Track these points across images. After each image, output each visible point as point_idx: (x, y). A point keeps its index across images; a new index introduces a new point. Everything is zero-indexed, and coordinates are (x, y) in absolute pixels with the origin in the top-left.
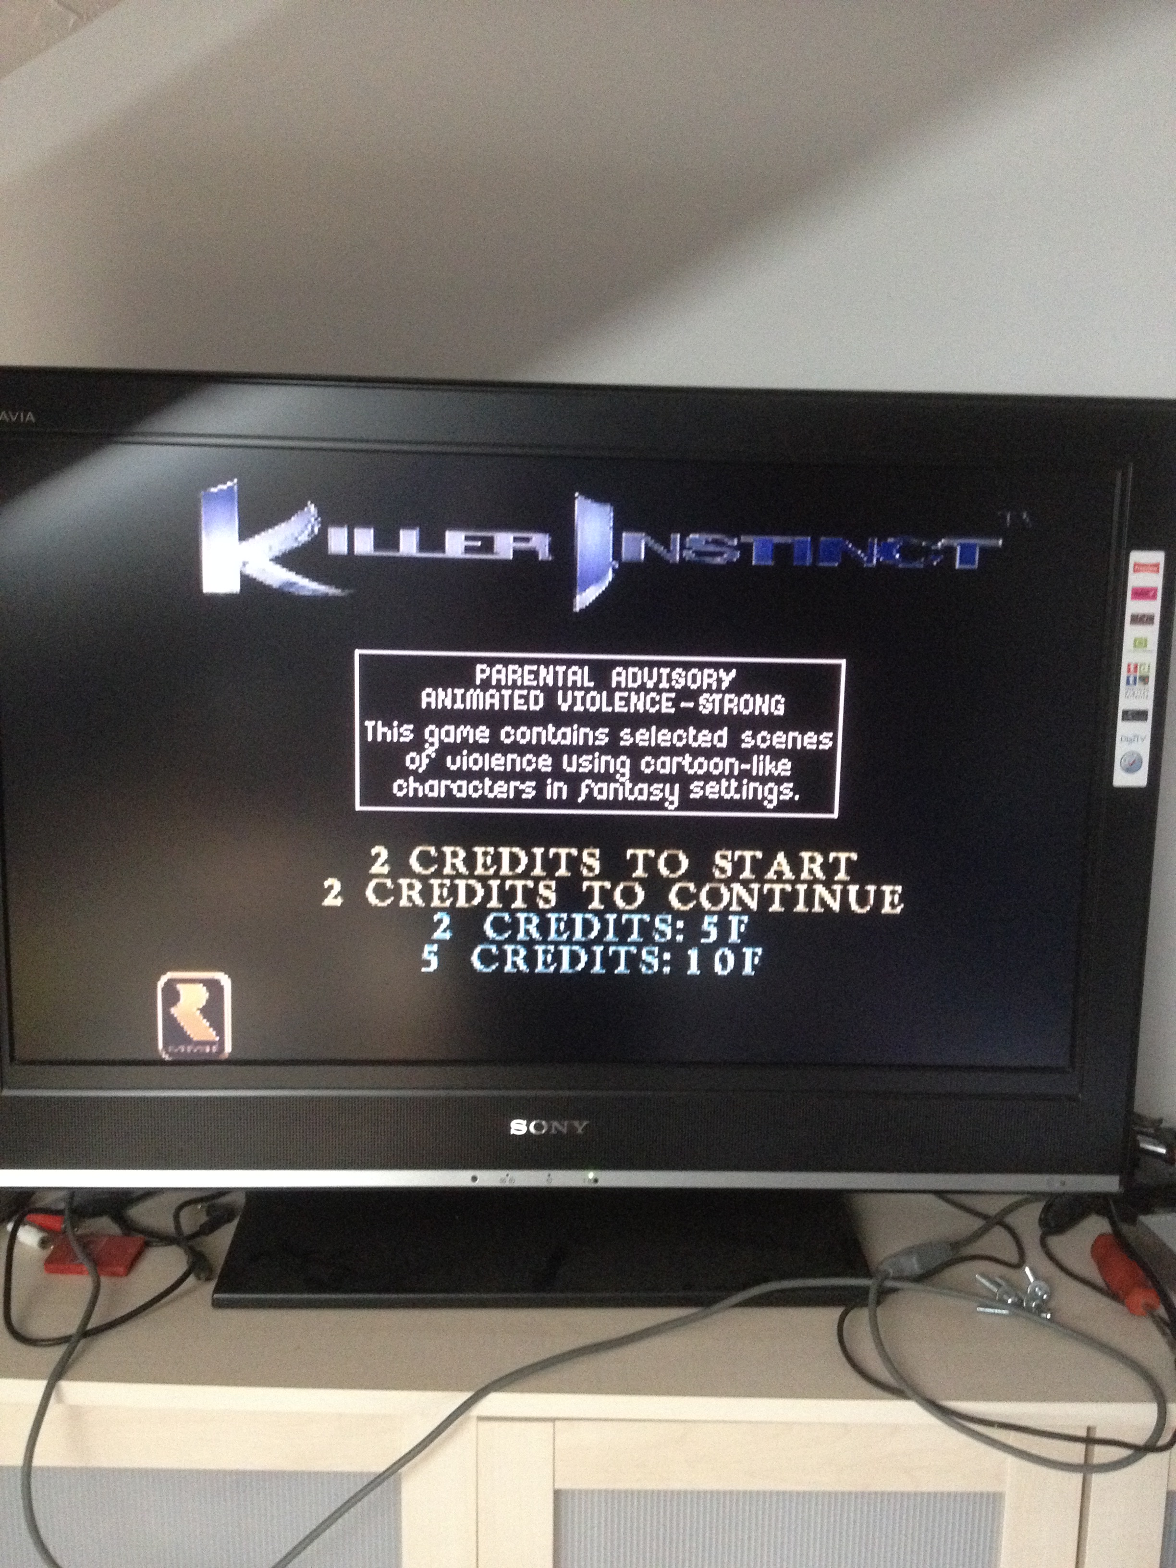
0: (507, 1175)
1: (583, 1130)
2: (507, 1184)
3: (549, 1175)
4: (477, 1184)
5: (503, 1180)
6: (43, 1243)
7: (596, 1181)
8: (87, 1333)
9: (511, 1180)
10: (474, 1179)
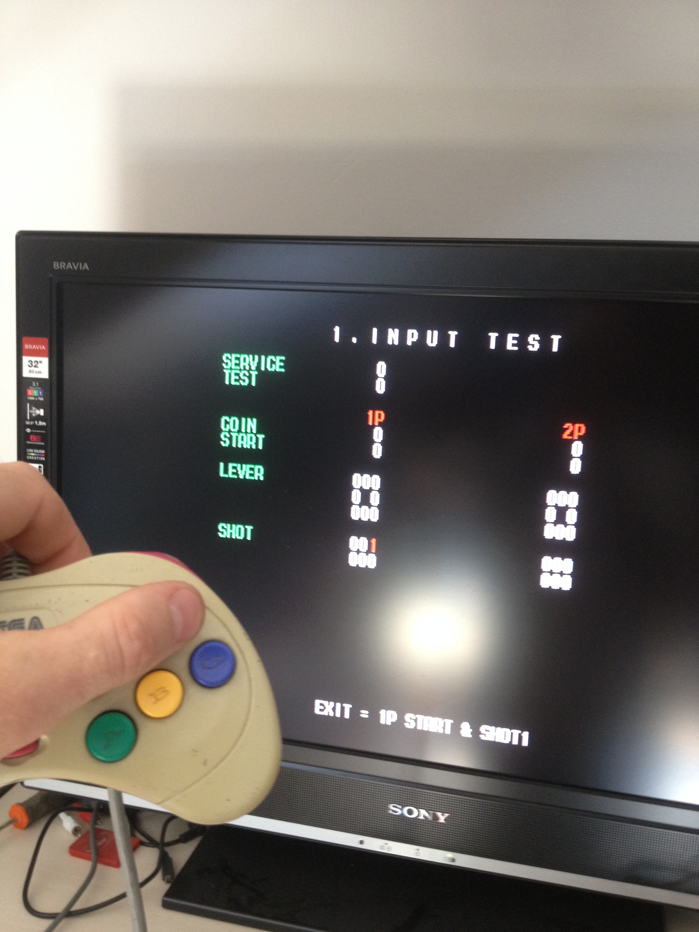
0: (386, 844)
1: (445, 820)
2: (385, 851)
3: (417, 850)
4: (363, 847)
5: (382, 847)
6: (76, 831)
7: (453, 860)
8: (68, 914)
9: (389, 848)
10: (361, 842)
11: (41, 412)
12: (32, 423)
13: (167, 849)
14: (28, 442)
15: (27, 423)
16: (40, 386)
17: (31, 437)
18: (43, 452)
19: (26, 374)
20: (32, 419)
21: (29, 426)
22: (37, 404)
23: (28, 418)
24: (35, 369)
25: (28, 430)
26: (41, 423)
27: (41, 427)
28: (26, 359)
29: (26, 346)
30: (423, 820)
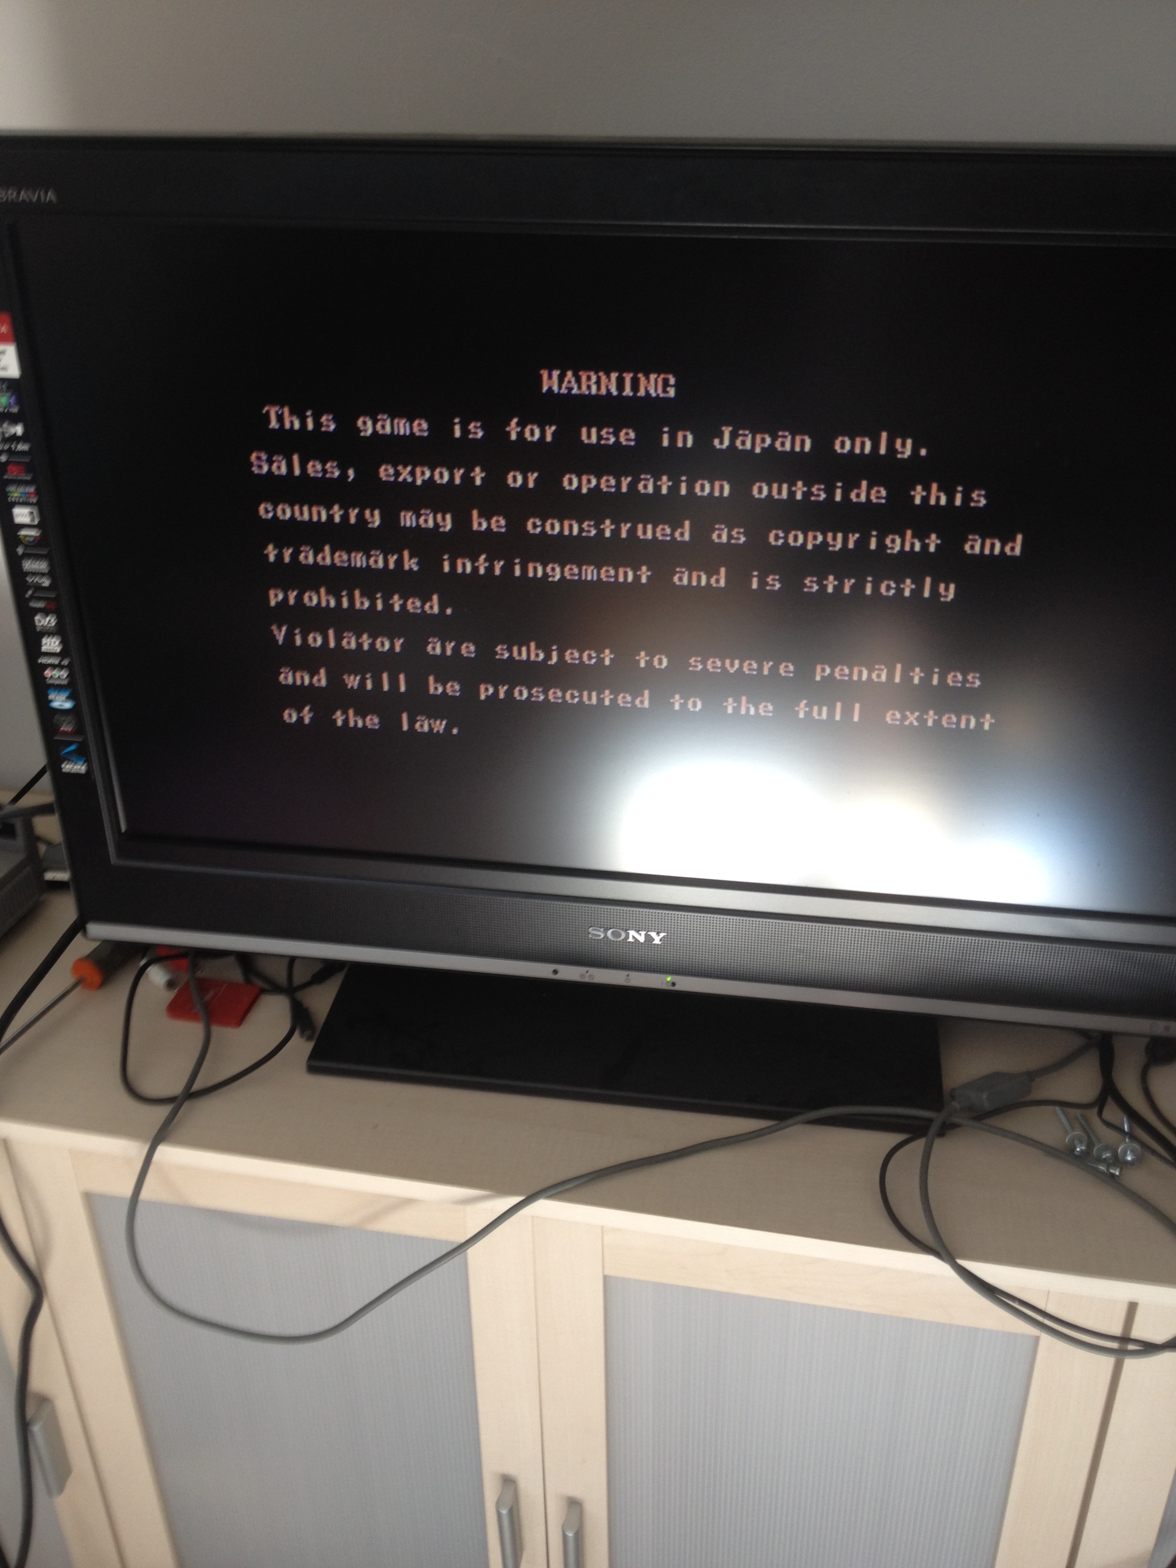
0: (587, 972)
1: (661, 940)
2: (587, 980)
3: (628, 976)
4: (558, 977)
5: (582, 976)
6: (170, 985)
7: (674, 984)
8: (190, 1094)
9: (590, 976)
10: (555, 972)
11: (19, 430)
12: (6, 447)
13: (299, 995)
14: (5, 477)
16: (9, 389)
17: (9, 468)
18: (32, 489)
20: (5, 440)
21: (2, 452)
22: (13, 418)
25: (3, 458)
26: (23, 447)
27: (22, 453)
30: (632, 943)
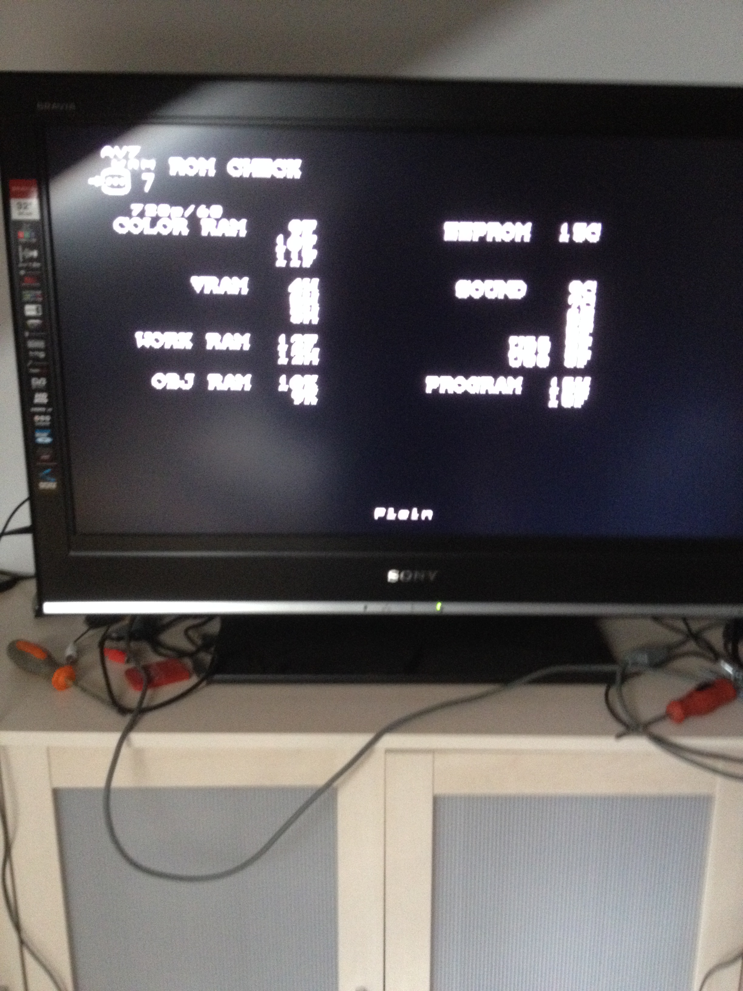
0: (387, 606)
1: (434, 577)
2: (386, 612)
3: (413, 606)
4: (367, 612)
5: (384, 609)
10: (366, 608)
11: (35, 254)
12: (25, 265)
14: (24, 284)
15: (21, 265)
16: (31, 227)
17: (26, 279)
18: (39, 293)
19: (15, 215)
20: (25, 261)
21: (22, 268)
22: (31, 246)
23: (21, 259)
24: (26, 211)
25: (22, 272)
26: (36, 265)
27: (36, 269)
28: (14, 203)
29: (14, 189)
